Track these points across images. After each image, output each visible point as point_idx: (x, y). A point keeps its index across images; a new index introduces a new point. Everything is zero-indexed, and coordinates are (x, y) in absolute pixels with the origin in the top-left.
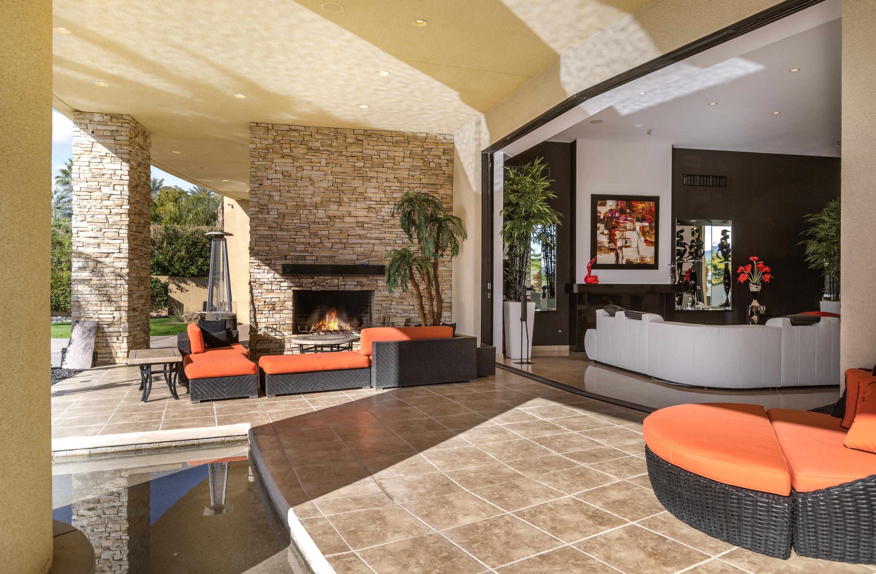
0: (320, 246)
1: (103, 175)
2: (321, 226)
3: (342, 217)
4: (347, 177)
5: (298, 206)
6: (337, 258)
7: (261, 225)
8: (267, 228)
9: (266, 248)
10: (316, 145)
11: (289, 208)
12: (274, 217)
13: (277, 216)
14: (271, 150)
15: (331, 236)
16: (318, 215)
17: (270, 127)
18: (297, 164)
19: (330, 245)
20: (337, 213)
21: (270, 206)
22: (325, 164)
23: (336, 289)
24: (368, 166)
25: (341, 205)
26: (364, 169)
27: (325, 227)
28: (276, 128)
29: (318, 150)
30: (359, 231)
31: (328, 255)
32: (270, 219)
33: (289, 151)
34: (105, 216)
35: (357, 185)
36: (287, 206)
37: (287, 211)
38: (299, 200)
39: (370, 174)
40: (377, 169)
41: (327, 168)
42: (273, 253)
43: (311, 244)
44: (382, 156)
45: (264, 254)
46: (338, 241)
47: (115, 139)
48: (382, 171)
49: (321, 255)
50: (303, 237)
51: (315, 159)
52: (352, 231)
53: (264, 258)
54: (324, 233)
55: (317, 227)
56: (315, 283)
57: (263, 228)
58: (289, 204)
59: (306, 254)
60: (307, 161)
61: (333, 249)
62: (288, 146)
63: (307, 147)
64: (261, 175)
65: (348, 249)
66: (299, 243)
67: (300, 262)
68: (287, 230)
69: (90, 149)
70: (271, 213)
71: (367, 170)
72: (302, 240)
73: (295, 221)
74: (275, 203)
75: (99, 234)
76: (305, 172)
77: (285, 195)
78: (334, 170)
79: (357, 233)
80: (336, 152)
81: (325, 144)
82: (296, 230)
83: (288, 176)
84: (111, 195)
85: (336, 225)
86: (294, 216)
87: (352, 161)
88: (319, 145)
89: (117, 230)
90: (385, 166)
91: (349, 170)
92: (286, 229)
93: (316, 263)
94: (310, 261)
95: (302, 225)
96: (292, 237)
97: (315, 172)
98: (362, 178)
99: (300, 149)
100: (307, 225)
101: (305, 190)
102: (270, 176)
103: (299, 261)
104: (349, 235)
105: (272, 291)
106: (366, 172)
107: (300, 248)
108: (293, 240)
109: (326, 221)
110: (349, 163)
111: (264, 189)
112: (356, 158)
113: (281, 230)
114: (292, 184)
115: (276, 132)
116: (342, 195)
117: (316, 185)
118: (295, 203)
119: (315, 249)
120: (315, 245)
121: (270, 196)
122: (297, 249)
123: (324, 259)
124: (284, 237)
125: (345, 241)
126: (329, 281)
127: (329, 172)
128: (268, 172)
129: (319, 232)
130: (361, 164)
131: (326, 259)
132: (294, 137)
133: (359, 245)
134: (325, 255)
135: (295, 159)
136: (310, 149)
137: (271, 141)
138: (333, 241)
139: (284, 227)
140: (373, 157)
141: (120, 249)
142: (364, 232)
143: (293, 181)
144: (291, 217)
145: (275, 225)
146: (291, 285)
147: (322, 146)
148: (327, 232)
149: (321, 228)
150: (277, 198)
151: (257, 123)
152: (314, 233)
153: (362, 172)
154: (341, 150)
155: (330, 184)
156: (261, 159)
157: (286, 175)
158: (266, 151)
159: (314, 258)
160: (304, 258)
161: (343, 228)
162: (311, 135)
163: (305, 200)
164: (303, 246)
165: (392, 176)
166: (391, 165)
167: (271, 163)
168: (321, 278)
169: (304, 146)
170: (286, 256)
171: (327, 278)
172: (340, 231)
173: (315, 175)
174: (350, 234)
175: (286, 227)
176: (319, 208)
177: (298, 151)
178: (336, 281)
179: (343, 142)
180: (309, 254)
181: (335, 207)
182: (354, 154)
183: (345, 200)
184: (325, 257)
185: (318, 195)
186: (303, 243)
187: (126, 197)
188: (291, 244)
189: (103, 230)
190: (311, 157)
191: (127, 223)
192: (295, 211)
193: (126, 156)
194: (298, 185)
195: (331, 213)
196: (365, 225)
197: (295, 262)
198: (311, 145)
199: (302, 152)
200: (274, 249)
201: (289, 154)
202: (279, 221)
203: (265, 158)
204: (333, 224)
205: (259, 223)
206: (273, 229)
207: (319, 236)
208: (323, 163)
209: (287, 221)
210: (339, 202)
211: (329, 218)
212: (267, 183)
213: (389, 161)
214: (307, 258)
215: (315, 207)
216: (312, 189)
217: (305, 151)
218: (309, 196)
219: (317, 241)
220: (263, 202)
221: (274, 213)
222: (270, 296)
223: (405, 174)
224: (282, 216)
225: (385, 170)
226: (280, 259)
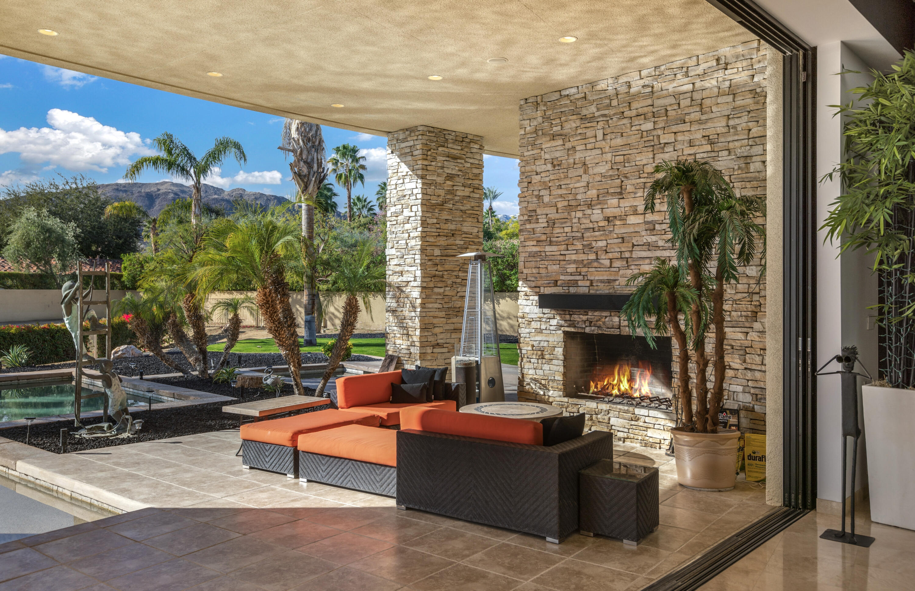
0: (595, 264)
1: (405, 196)
2: (597, 233)
3: (623, 218)
4: (630, 152)
5: (570, 208)
6: (617, 283)
7: (529, 238)
8: (535, 243)
9: (534, 271)
10: (591, 111)
11: (559, 211)
12: (543, 225)
13: (546, 225)
14: (540, 133)
15: (610, 249)
16: (594, 218)
17: (539, 99)
18: (568, 145)
19: (607, 263)
20: (617, 212)
21: (539, 211)
22: (601, 138)
23: (617, 332)
24: (660, 126)
25: (623, 198)
26: (655, 133)
27: (601, 235)
28: (545, 100)
29: (592, 119)
30: (647, 238)
31: (605, 278)
32: (538, 229)
33: (559, 127)
34: (404, 242)
35: (645, 162)
36: (557, 209)
37: (557, 216)
38: (571, 197)
39: (664, 139)
40: (674, 129)
41: (604, 143)
42: (541, 277)
43: (585, 262)
44: (683, 103)
45: (533, 279)
46: (618, 255)
47: (412, 155)
48: (681, 129)
49: (597, 278)
50: (575, 252)
51: (590, 133)
52: (638, 238)
53: (533, 284)
54: (602, 244)
55: (591, 236)
56: (591, 322)
57: (532, 243)
58: (560, 205)
59: (578, 278)
60: (579, 138)
61: (612, 269)
62: (558, 121)
63: (579, 116)
64: (530, 170)
65: (633, 267)
66: (570, 262)
67: (573, 290)
68: (558, 244)
69: (396, 171)
70: (540, 221)
71: (660, 132)
72: (574, 257)
73: (566, 230)
74: (546, 205)
75: (402, 262)
76: (578, 155)
77: (555, 193)
78: (613, 143)
79: (645, 241)
80: (614, 114)
81: (602, 106)
82: (566, 242)
83: (559, 165)
84: (410, 217)
85: (616, 231)
86: (565, 222)
87: (637, 123)
88: (595, 110)
89: (413, 256)
90: (687, 120)
91: (633, 140)
92: (557, 242)
93: (591, 292)
94: (583, 289)
95: (573, 234)
96: (562, 253)
97: (589, 153)
98: (651, 149)
99: (571, 122)
100: (579, 235)
101: (578, 181)
102: (539, 170)
103: (571, 288)
104: (634, 245)
105: (541, 332)
106: (659, 136)
107: (571, 268)
108: (562, 258)
109: (603, 225)
110: (634, 128)
111: (532, 189)
112: (643, 116)
113: (551, 243)
114: (562, 176)
115: (544, 105)
116: (626, 182)
117: (591, 171)
118: (566, 203)
119: (590, 270)
120: (588, 264)
121: (539, 197)
122: (569, 270)
123: (599, 284)
124: (553, 253)
125: (627, 255)
126: (607, 319)
127: (607, 149)
128: (537, 164)
129: (594, 244)
130: (649, 126)
131: (603, 284)
132: (565, 107)
133: (647, 261)
134: (601, 278)
135: (564, 137)
136: (583, 118)
137: (540, 120)
138: (610, 255)
139: (554, 239)
140: (669, 108)
141: (415, 277)
142: (654, 238)
143: (563, 170)
144: (562, 223)
145: (544, 237)
146: (562, 322)
147: (598, 110)
148: (604, 243)
149: (596, 237)
150: (546, 199)
151: (526, 99)
152: (589, 245)
153: (651, 138)
154: (622, 110)
155: (609, 165)
156: (530, 148)
157: (556, 164)
158: (535, 135)
159: (588, 283)
160: (575, 283)
161: (624, 235)
162: (585, 97)
163: (579, 197)
164: (574, 266)
165: (699, 135)
166: (695, 116)
167: (539, 151)
168: (596, 313)
169: (575, 117)
170: (557, 281)
171: (605, 314)
172: (620, 240)
173: (591, 157)
174: (635, 243)
175: (557, 239)
176: (594, 205)
177: (569, 126)
178: (616, 319)
179: (626, 95)
180: (581, 277)
181: (614, 201)
182: (641, 111)
183: (630, 188)
184: (602, 281)
185: (593, 187)
186: (575, 262)
187: (419, 218)
188: (562, 263)
189: (405, 257)
190: (584, 131)
191: (419, 247)
192: (566, 215)
193: (420, 172)
194: (570, 176)
195: (609, 212)
196: (657, 227)
198: (584, 112)
199: (574, 125)
200: (543, 271)
201: (558, 133)
202: (548, 231)
203: (533, 145)
204: (611, 229)
205: (527, 236)
206: (541, 244)
207: (594, 250)
208: (600, 136)
209: (557, 230)
210: (621, 193)
211: (608, 219)
212: (536, 179)
213: (691, 110)
214: (580, 283)
215: (590, 206)
216: (585, 178)
217: (578, 123)
218: (582, 190)
219: (592, 257)
220: (531, 207)
221: (543, 220)
222: (538, 338)
223: (719, 125)
224: (551, 223)
225: (686, 127)
226: (548, 285)
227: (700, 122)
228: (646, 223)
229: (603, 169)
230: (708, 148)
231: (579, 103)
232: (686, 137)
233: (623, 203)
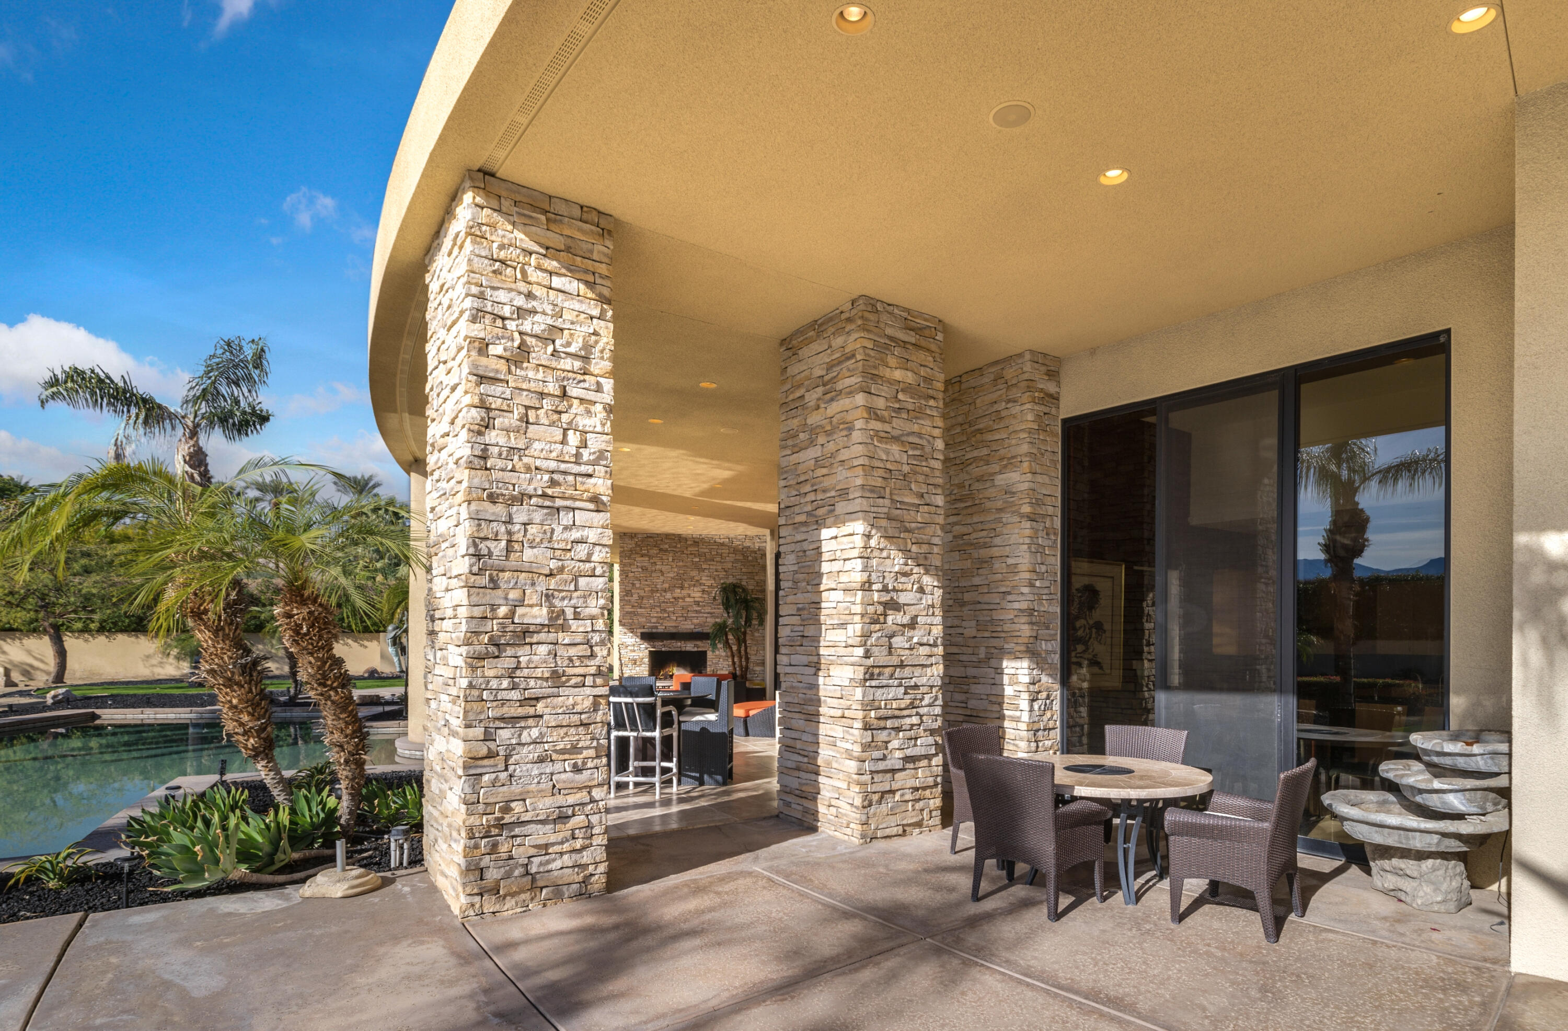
0: (668, 619)
2: (668, 604)
3: (683, 598)
4: (687, 569)
5: (652, 591)
6: (680, 627)
8: (631, 607)
9: (630, 621)
10: (665, 547)
13: (638, 598)
14: (634, 552)
15: (676, 612)
16: (666, 597)
17: (633, 535)
18: (652, 561)
19: (675, 618)
20: (680, 595)
21: (633, 591)
23: (679, 650)
24: (702, 561)
25: (683, 589)
26: (699, 563)
27: (671, 605)
28: (637, 536)
29: (666, 551)
31: (674, 624)
32: (633, 600)
33: (646, 552)
35: (694, 575)
37: (645, 594)
38: (653, 586)
39: (704, 566)
40: (709, 563)
41: (673, 563)
42: (635, 624)
43: (662, 618)
44: (713, 553)
45: (629, 625)
46: (681, 615)
48: (712, 564)
49: (668, 624)
50: (655, 612)
51: (664, 557)
52: (691, 608)
53: (630, 627)
54: (670, 609)
55: (665, 605)
56: (665, 646)
57: (628, 607)
58: (646, 589)
59: (658, 624)
60: (659, 558)
61: (678, 621)
62: (646, 548)
63: (659, 548)
64: (628, 570)
65: (688, 620)
66: (653, 617)
67: (654, 631)
68: (644, 608)
70: (633, 596)
71: (702, 563)
72: (655, 615)
73: (650, 601)
74: (637, 589)
76: (658, 567)
77: (643, 583)
78: (678, 564)
79: (695, 609)
80: (679, 551)
82: (650, 607)
83: (646, 570)
85: (679, 604)
86: (650, 598)
87: (691, 557)
88: (667, 546)
90: (715, 560)
91: (688, 564)
93: (666, 631)
94: (661, 629)
95: (655, 603)
96: (648, 612)
97: (664, 566)
98: (698, 570)
99: (654, 550)
100: (658, 604)
101: (658, 579)
102: (633, 571)
104: (689, 611)
105: (634, 651)
106: (701, 565)
107: (654, 620)
108: (647, 615)
109: (672, 600)
110: (689, 559)
111: (630, 579)
112: (694, 555)
113: (641, 608)
114: (648, 575)
115: (637, 539)
116: (684, 582)
117: (665, 575)
118: (650, 588)
119: (665, 621)
120: (664, 618)
121: (633, 584)
122: (652, 621)
123: (670, 628)
124: (642, 612)
125: (685, 615)
126: (674, 644)
127: (675, 566)
128: (632, 568)
129: (667, 609)
130: (697, 560)
131: (673, 628)
132: (650, 542)
133: (695, 618)
134: (671, 624)
135: (650, 557)
136: (661, 550)
137: (634, 546)
138: (677, 615)
139: (643, 605)
140: (706, 554)
142: (699, 608)
143: (648, 573)
144: (648, 598)
145: (636, 604)
146: (648, 646)
147: (670, 547)
148: (672, 609)
149: (668, 606)
150: (638, 585)
151: (625, 534)
152: (664, 609)
153: (698, 565)
154: (683, 550)
156: (627, 558)
157: (644, 569)
158: (631, 553)
159: (664, 627)
160: (656, 627)
161: (685, 606)
162: (662, 540)
163: (658, 586)
164: (656, 619)
165: (720, 568)
166: (718, 559)
167: (634, 562)
168: (669, 641)
169: (656, 548)
170: (647, 626)
171: (673, 641)
172: (682, 608)
173: (664, 568)
176: (667, 591)
177: (652, 552)
178: (679, 643)
179: (684, 544)
180: (660, 624)
181: (679, 591)
183: (686, 585)
184: (671, 626)
185: (666, 583)
186: (656, 617)
188: (648, 617)
190: (662, 556)
192: (650, 594)
194: (652, 576)
195: (676, 595)
196: (700, 603)
197: (650, 630)
198: (661, 546)
199: (656, 552)
200: (636, 621)
201: (646, 554)
202: (639, 601)
203: (629, 557)
204: (677, 603)
205: (626, 603)
206: (635, 607)
207: (667, 612)
208: (671, 559)
209: (645, 601)
210: (681, 587)
211: (675, 598)
212: (631, 575)
214: (659, 627)
215: (665, 591)
216: (662, 578)
217: (658, 551)
218: (660, 583)
219: (666, 615)
220: (628, 588)
221: (635, 597)
222: (633, 654)
223: (730, 565)
224: (641, 598)
226: (639, 628)
227: (720, 562)
228: (694, 601)
229: (671, 575)
230: (725, 573)
233: (682, 591)
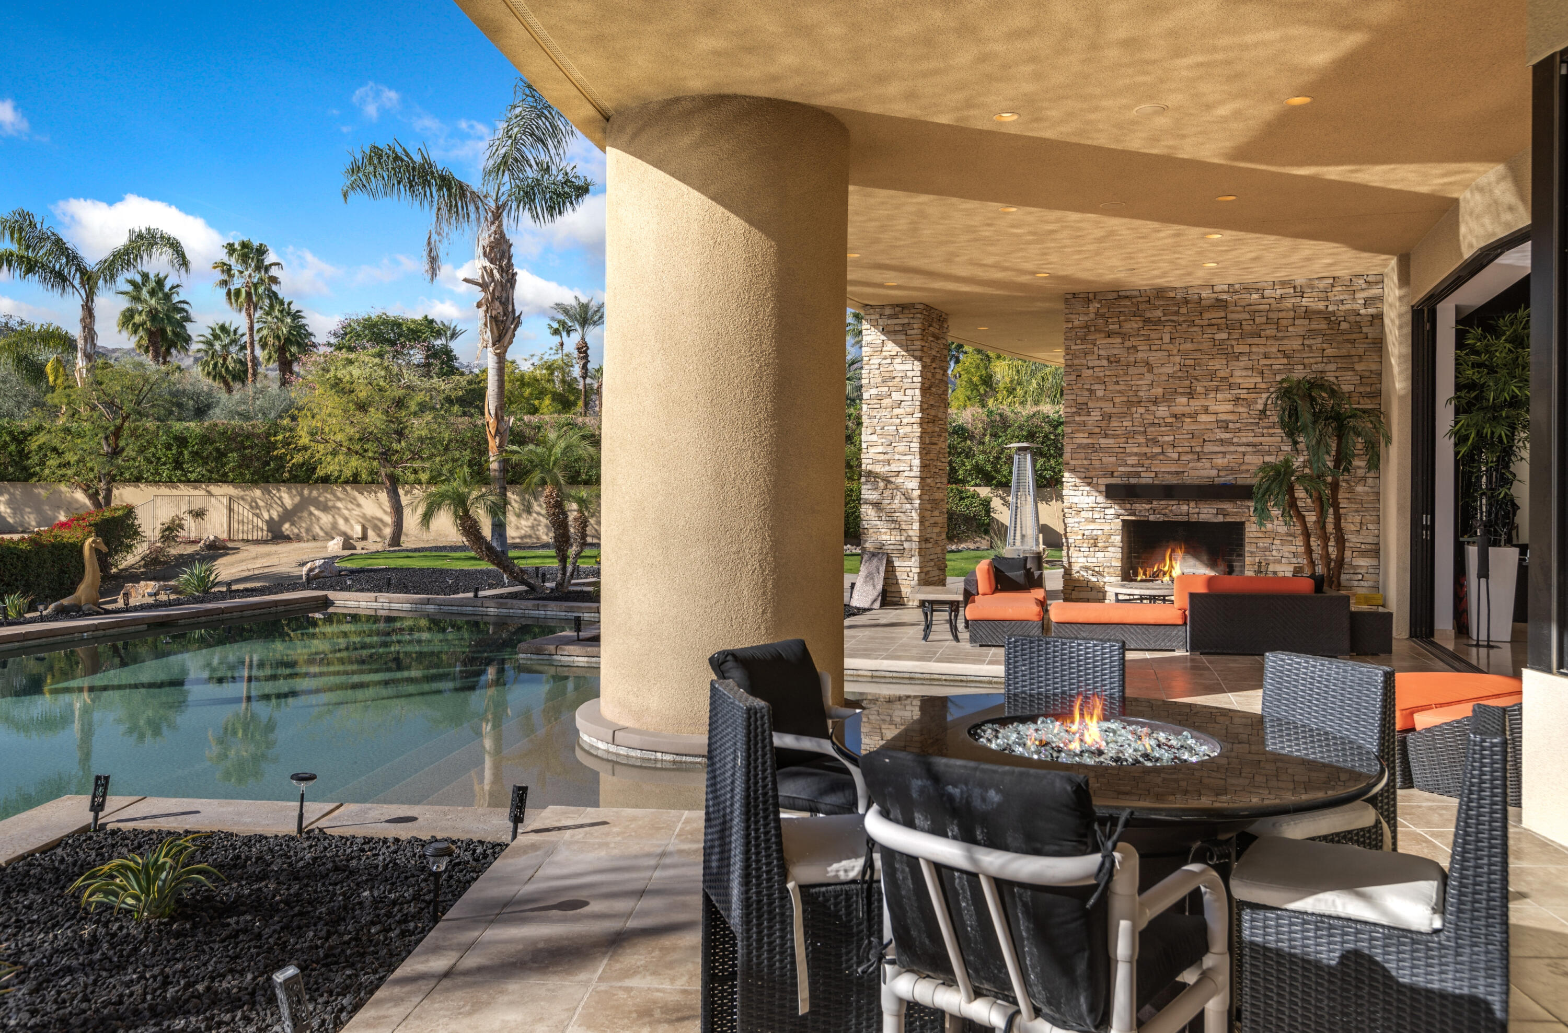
0: (1161, 457)
1: (894, 378)
2: (1162, 429)
3: (1194, 416)
4: (1202, 357)
5: (1130, 403)
6: (1186, 474)
7: (1080, 430)
8: (1086, 435)
9: (1085, 462)
10: (1156, 315)
11: (1117, 406)
12: (1097, 418)
13: (1101, 418)
14: (1092, 329)
15: (1178, 444)
16: (1158, 414)
17: (1091, 296)
18: (1129, 344)
19: (1176, 456)
20: (1187, 410)
21: (1092, 404)
22: (1168, 341)
23: (1185, 519)
24: (1234, 337)
25: (1193, 398)
26: (1229, 342)
27: (1167, 431)
28: (1099, 298)
29: (1158, 322)
30: (1221, 434)
31: (1173, 469)
32: (1092, 422)
33: (1117, 326)
35: (1218, 367)
36: (1114, 404)
37: (1115, 410)
38: (1131, 393)
39: (1239, 349)
40: (1250, 341)
41: (1171, 346)
42: (1094, 469)
43: (1149, 455)
44: (1259, 320)
45: (1082, 470)
46: (1189, 449)
47: (906, 334)
48: (1257, 342)
49: (1163, 470)
50: (1136, 445)
51: (1154, 335)
52: (1210, 435)
53: (1083, 475)
54: (1167, 438)
55: (1156, 431)
56: (1155, 511)
58: (1117, 400)
59: (1140, 470)
60: (1142, 339)
61: (1181, 462)
62: (1116, 320)
63: (1142, 319)
64: (1079, 364)
65: (1204, 460)
66: (1131, 455)
67: (1133, 481)
68: (1114, 437)
69: (882, 349)
70: (1093, 414)
71: (1234, 343)
72: (1136, 450)
73: (1125, 424)
74: (1098, 399)
75: (889, 449)
76: (1140, 355)
77: (1111, 389)
78: (1182, 347)
79: (1218, 437)
80: (1183, 321)
81: (1169, 311)
82: (1126, 436)
83: (1116, 362)
84: (901, 401)
85: (1185, 427)
86: (1125, 417)
87: (1209, 332)
88: (1161, 314)
89: (909, 444)
90: (1262, 335)
91: (1205, 346)
92: (1113, 435)
93: (1156, 482)
94: (1146, 478)
95: (1135, 429)
96: (1121, 446)
97: (1154, 354)
98: (1225, 356)
99: (1132, 323)
100: (1142, 429)
101: (1141, 379)
102: (1090, 365)
103: (1131, 480)
104: (1204, 441)
105: (1095, 522)
106: (1232, 346)
107: (1132, 460)
108: (1120, 451)
109: (1170, 421)
110: (1205, 336)
111: (1084, 382)
112: (1215, 327)
113: (1106, 436)
114: (1120, 372)
115: (1099, 303)
116: (1195, 383)
117: (1155, 371)
118: (1125, 399)
119: (1155, 462)
120: (1154, 457)
121: (1092, 390)
122: (1129, 462)
123: (1167, 476)
124: (1109, 446)
125: (1198, 449)
126: (1174, 508)
127: (1175, 352)
128: (1088, 358)
129: (1160, 438)
130: (1224, 336)
131: (1171, 476)
132: (1124, 307)
133: (1220, 455)
134: (1169, 470)
135: (1125, 336)
136: (1147, 321)
137: (1092, 316)
138: (1180, 450)
139: (1110, 432)
140: (1244, 323)
141: (911, 466)
142: (1228, 436)
143: (1122, 367)
144: (1120, 418)
145: (1097, 430)
146: (1120, 512)
147: (1165, 315)
148: (1171, 438)
149: (1161, 432)
150: (1100, 394)
151: (1074, 295)
152: (1153, 439)
153: (1226, 347)
154: (1192, 318)
155: (1178, 367)
156: (1079, 342)
157: (1113, 360)
158: (1085, 330)
159: (1153, 475)
160: (1138, 475)
161: (1195, 431)
162: (1149, 301)
163: (1141, 394)
164: (1136, 458)
165: (1274, 349)
166: (1272, 333)
167: (1091, 346)
168: (1162, 502)
169: (1136, 318)
170: (1112, 473)
171: (1171, 502)
172: (1191, 436)
173: (1154, 357)
174: (1207, 440)
175: (1114, 432)
176: (1160, 403)
177: (1129, 326)
178: (1186, 507)
179: (1196, 305)
180: (1143, 469)
181: (1184, 400)
182: (1213, 321)
183: (1199, 389)
184: (1168, 473)
185: (1158, 386)
186: (1136, 454)
188: (1121, 455)
189: (893, 444)
190: (1148, 333)
192: (1125, 410)
193: (919, 353)
194: (1130, 373)
195: (1177, 410)
196: (1231, 425)
197: (1125, 481)
198: (1148, 315)
199: (1136, 326)
200: (1096, 463)
201: (1117, 331)
202: (1103, 424)
203: (1083, 340)
204: (1180, 426)
205: (1076, 428)
206: (1093, 436)
207: (1159, 444)
208: (1167, 338)
209: (1114, 424)
210: (1190, 393)
211: (1175, 416)
212: (1087, 373)
213: (1268, 326)
214: (1143, 475)
215: (1155, 403)
216: (1148, 376)
217: (1141, 324)
218: (1145, 388)
219: (1157, 450)
220: (1081, 400)
223: (1296, 344)
224: (1107, 417)
225: (1263, 341)
226: (1104, 476)
227: (1275, 338)
228: (1218, 422)
229: (1169, 370)
230: (1285, 361)
231: (1142, 306)
232: (1262, 350)
233: (1192, 402)
